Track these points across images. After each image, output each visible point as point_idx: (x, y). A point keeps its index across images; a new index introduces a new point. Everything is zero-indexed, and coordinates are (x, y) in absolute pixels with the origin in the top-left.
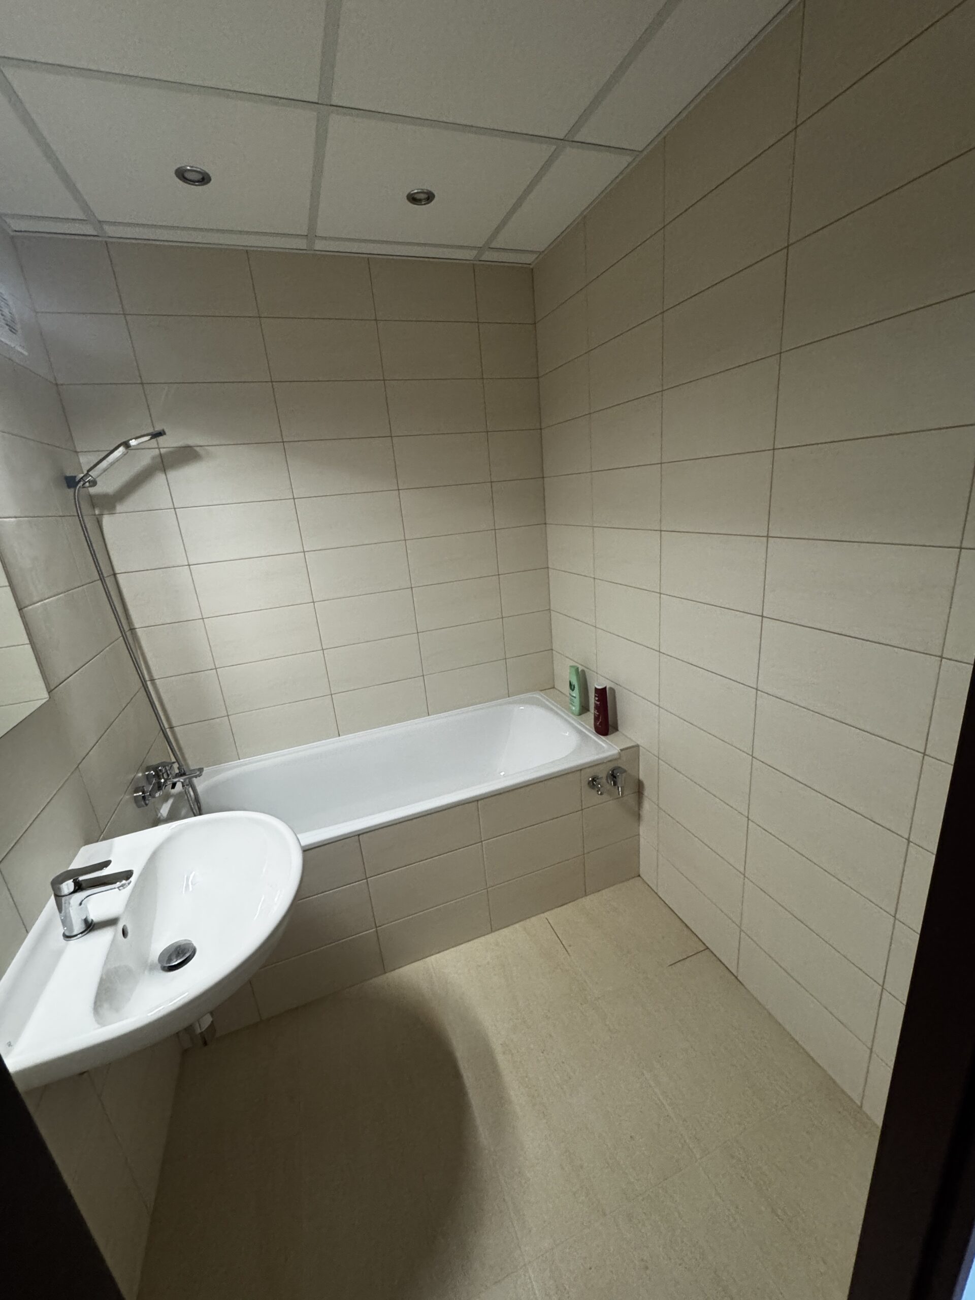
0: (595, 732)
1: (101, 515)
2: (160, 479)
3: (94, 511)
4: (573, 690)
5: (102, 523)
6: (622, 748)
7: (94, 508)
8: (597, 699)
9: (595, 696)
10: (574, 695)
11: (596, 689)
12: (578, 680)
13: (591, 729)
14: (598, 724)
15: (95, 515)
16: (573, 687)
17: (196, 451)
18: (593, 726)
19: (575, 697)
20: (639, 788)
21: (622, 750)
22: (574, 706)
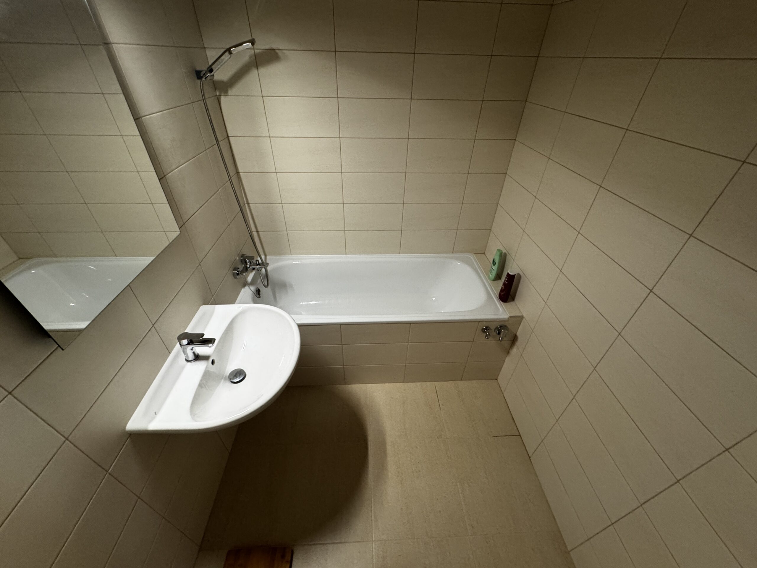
0: (498, 297)
1: (220, 96)
2: (254, 73)
3: (216, 93)
4: (494, 265)
5: (221, 102)
6: (511, 315)
7: (215, 89)
8: (506, 279)
9: (506, 278)
10: (494, 268)
11: (508, 273)
12: (500, 262)
13: (496, 294)
14: (502, 294)
15: (216, 95)
16: (494, 263)
17: (277, 54)
18: (498, 293)
19: (494, 270)
20: (514, 339)
21: (511, 317)
22: (491, 274)
